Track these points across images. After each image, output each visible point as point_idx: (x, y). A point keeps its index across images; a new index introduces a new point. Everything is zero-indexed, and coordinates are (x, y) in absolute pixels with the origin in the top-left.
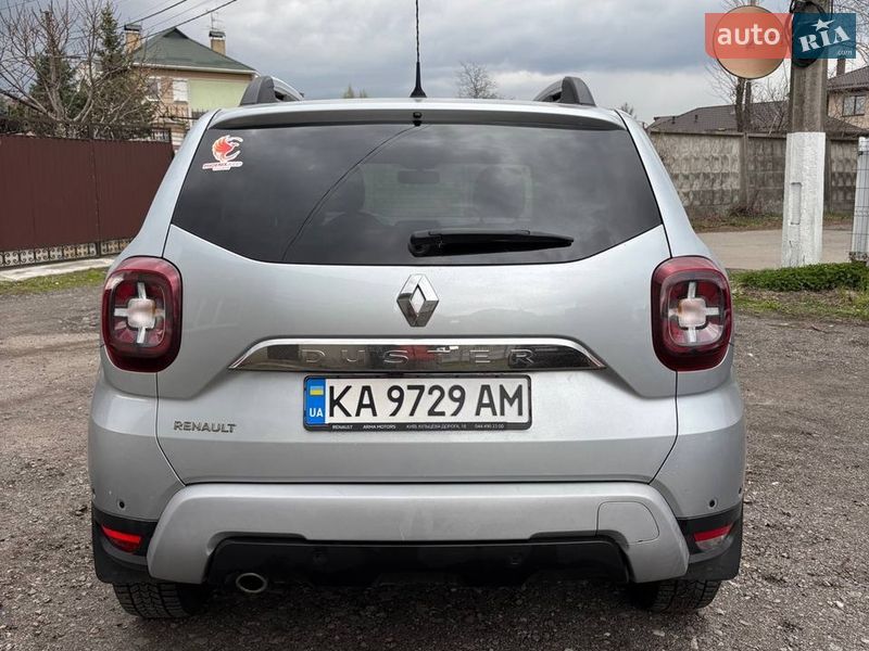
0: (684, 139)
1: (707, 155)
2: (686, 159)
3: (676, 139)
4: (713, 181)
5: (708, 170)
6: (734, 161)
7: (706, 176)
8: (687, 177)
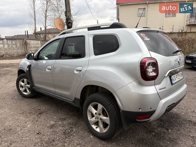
0: (32, 40)
1: (36, 43)
2: (32, 44)
3: (30, 40)
4: (37, 48)
5: (36, 46)
6: (40, 44)
7: (36, 47)
8: (33, 47)
